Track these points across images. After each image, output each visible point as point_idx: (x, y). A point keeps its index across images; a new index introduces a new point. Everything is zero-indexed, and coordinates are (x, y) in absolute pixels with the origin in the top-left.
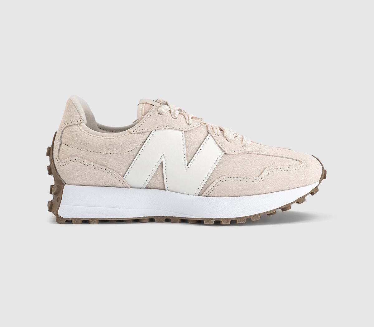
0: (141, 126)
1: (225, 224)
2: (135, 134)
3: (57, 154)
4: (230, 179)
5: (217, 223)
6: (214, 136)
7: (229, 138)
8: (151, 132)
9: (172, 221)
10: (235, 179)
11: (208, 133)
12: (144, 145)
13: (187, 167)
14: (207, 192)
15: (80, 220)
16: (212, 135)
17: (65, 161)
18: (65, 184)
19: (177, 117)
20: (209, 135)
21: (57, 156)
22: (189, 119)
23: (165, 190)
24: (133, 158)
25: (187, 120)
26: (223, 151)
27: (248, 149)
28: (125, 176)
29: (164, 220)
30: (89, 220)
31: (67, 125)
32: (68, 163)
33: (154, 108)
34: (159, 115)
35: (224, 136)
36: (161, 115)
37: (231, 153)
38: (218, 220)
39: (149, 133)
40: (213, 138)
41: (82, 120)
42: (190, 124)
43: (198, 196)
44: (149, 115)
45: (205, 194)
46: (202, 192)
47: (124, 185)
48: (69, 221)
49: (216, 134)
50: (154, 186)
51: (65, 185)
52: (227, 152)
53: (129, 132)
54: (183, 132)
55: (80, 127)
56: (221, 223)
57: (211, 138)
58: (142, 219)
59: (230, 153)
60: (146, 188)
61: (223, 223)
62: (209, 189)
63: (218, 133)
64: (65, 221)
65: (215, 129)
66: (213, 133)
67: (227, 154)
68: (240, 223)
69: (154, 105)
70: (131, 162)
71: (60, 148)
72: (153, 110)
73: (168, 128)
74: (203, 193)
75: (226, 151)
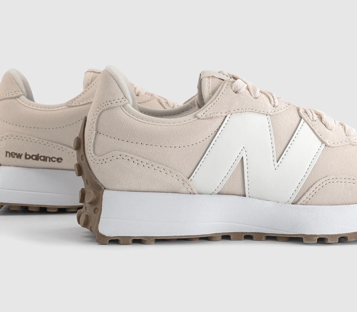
0: (212, 108)
1: (332, 242)
2: (204, 119)
3: (92, 147)
4: (335, 181)
5: (322, 240)
6: (310, 122)
7: (329, 125)
8: (226, 117)
9: (254, 239)
10: (342, 180)
11: (301, 118)
12: (218, 135)
13: (277, 164)
14: (304, 198)
15: (130, 240)
16: (307, 120)
17: (105, 157)
18: (105, 189)
19: (258, 96)
20: (302, 120)
21: (92, 150)
22: (273, 99)
23: (245, 196)
24: (202, 153)
25: (272, 99)
26: (323, 142)
27: (354, 139)
28: (191, 178)
29: (243, 237)
30: (143, 239)
31: (105, 108)
32: (109, 160)
33: (226, 84)
34: (234, 93)
35: (322, 122)
36: (236, 93)
37: (334, 145)
38: (323, 237)
39: (223, 119)
40: (308, 124)
41: (127, 100)
42: (276, 105)
43: (292, 204)
44: (221, 94)
45: (301, 201)
46: (297, 199)
47: (190, 190)
48: (115, 241)
49: (311, 118)
50: (230, 192)
51: (104, 191)
52: (328, 144)
53: (195, 116)
54: (269, 116)
55: (125, 110)
56: (327, 241)
57: (305, 124)
58: (213, 237)
59: (332, 145)
60: (219, 193)
61: (329, 241)
62: (307, 195)
63: (314, 118)
64: (109, 241)
65: (309, 112)
66: (308, 117)
67: (328, 146)
68: (352, 240)
69: (224, 80)
70: (199, 158)
71: (95, 139)
72: (225, 87)
73: (249, 112)
74: (299, 200)
75: (327, 142)
